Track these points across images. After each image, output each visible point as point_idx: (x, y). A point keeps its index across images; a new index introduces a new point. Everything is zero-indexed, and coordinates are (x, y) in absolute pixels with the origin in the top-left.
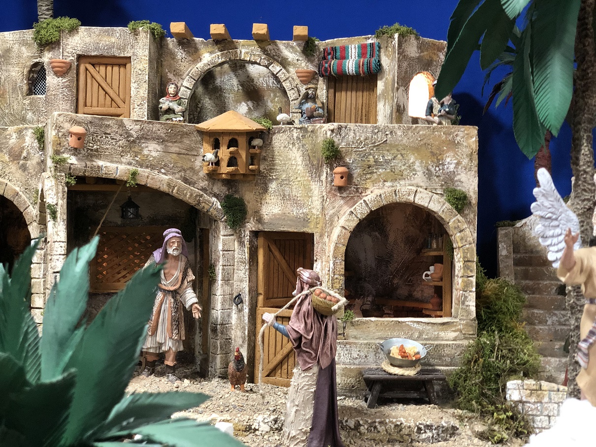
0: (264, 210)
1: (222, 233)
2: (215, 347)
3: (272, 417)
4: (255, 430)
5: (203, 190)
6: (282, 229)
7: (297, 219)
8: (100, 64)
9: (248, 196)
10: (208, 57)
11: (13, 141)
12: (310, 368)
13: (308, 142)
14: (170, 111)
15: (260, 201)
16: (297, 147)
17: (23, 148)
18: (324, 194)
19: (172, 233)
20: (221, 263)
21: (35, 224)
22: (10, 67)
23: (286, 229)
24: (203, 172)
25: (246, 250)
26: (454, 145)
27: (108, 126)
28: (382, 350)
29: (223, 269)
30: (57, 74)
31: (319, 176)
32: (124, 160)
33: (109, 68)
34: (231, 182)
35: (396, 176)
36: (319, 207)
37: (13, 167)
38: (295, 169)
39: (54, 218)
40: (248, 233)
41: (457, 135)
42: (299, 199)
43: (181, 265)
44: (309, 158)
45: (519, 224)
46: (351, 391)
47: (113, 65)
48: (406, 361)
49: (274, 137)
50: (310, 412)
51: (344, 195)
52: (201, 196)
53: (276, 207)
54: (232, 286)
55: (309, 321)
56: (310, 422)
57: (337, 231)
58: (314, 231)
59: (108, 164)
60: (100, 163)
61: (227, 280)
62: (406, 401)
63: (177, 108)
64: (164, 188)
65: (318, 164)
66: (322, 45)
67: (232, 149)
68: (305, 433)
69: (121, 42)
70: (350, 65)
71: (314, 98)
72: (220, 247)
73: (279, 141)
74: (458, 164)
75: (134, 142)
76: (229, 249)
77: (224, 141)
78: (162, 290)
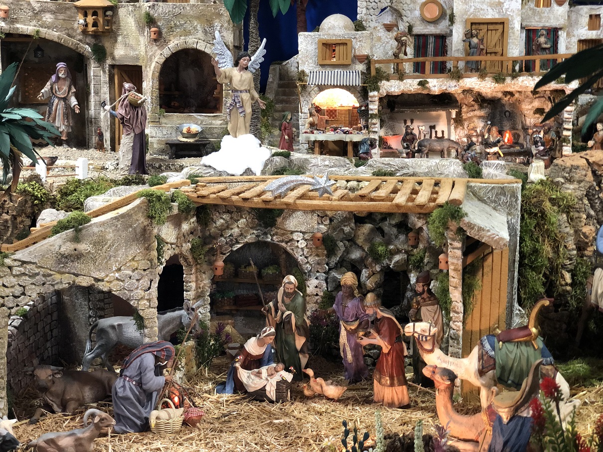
0: (116, 53)
1: (92, 66)
2: (92, 131)
3: (116, 162)
4: (107, 169)
5: (80, 41)
6: (125, 64)
9: (107, 45)
12: (129, 134)
13: (137, 13)
15: (113, 47)
16: (132, 16)
18: (146, 43)
19: (61, 65)
20: (93, 83)
23: (127, 63)
24: (79, 31)
25: (107, 76)
26: (219, 15)
27: (22, 5)
28: (178, 130)
29: (94, 87)
31: (144, 33)
32: (31, 24)
34: (96, 35)
35: (187, 33)
36: (144, 51)
38: (131, 29)
40: (107, 66)
41: (221, 10)
42: (133, 46)
43: (67, 83)
44: (138, 22)
45: (284, 63)
46: (162, 152)
48: (190, 134)
49: (119, 10)
50: (130, 156)
51: (158, 44)
52: (78, 44)
53: (122, 51)
54: (100, 96)
55: (127, 109)
56: (130, 161)
57: (153, 64)
58: (142, 64)
59: (23, 26)
60: (18, 26)
61: (97, 93)
62: (190, 156)
64: (56, 40)
65: (143, 26)
67: (94, 17)
68: (128, 166)
72: (92, 74)
73: (122, 12)
74: (222, 26)
75: (37, 13)
76: (98, 76)
77: (90, 12)
78: (57, 97)
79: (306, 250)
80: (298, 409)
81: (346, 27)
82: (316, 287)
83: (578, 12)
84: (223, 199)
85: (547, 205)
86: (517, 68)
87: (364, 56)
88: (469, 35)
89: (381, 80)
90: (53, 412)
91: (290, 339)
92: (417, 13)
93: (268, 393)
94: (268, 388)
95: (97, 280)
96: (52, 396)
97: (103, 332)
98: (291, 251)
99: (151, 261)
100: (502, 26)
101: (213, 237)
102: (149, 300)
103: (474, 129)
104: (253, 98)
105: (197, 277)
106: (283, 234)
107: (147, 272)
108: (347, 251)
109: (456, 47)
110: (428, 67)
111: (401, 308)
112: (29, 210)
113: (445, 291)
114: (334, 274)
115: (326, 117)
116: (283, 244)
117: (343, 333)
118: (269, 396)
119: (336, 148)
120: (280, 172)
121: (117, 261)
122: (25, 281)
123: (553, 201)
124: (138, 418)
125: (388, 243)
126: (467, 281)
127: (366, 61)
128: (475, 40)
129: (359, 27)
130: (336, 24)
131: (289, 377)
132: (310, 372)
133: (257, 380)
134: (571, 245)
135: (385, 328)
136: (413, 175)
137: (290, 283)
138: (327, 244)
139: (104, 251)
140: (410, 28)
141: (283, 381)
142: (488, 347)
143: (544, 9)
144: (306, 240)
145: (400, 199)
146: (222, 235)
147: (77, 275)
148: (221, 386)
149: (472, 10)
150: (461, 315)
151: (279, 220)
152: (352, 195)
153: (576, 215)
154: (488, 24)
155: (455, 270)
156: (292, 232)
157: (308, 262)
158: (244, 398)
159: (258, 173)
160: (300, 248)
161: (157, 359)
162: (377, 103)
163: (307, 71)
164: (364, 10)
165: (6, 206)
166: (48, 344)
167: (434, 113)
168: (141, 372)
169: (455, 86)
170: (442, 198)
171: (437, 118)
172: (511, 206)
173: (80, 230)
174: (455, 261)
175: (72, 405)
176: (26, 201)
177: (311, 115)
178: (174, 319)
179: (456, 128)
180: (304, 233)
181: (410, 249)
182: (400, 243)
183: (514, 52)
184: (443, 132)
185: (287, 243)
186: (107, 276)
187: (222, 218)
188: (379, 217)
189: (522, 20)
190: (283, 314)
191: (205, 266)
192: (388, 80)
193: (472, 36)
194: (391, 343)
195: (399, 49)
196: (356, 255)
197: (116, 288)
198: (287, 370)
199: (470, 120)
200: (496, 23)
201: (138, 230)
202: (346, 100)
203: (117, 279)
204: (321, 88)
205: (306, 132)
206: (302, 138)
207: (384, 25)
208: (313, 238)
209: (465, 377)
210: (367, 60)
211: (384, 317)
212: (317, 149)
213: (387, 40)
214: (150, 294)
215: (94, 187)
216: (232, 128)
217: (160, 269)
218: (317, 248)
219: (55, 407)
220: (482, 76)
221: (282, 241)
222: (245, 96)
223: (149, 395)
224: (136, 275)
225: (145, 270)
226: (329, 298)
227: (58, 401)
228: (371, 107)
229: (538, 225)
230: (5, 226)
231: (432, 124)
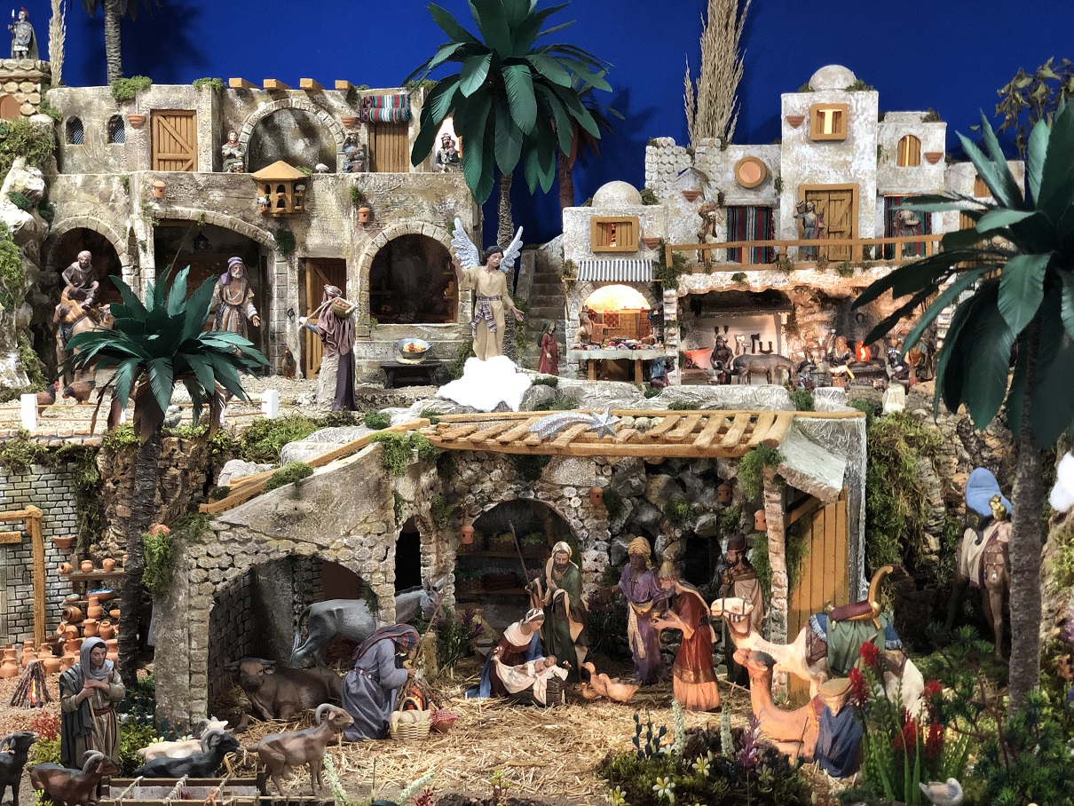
0: (309, 241)
1: (276, 260)
2: (274, 351)
3: (312, 394)
4: (300, 403)
5: (259, 225)
6: (322, 256)
7: (333, 248)
8: (170, 116)
9: (296, 230)
10: (264, 106)
11: (102, 186)
12: (333, 355)
14: (231, 156)
15: (305, 233)
16: (332, 191)
17: (111, 193)
18: (352, 228)
19: (235, 261)
20: (276, 284)
21: (124, 254)
22: (91, 118)
23: (325, 256)
24: (259, 212)
25: (296, 273)
26: (453, 188)
27: (182, 179)
28: (397, 347)
29: (278, 289)
30: (133, 125)
31: (349, 215)
32: (194, 205)
33: (178, 119)
34: (281, 218)
35: (408, 213)
36: (349, 238)
37: (103, 208)
38: (331, 208)
39: (145, 251)
42: (334, 232)
43: (243, 285)
44: (340, 199)
45: (542, 248)
46: (374, 378)
47: (181, 117)
48: (414, 354)
49: (314, 183)
50: (334, 386)
51: (368, 229)
52: (258, 231)
53: (318, 238)
54: (285, 302)
55: (331, 322)
56: (334, 392)
57: (362, 257)
58: (346, 257)
59: (183, 209)
60: (177, 208)
61: (282, 297)
62: (413, 384)
63: (238, 154)
64: (227, 225)
65: (347, 205)
66: (364, 93)
67: (280, 194)
68: (331, 400)
69: (187, 97)
70: (385, 114)
71: (355, 143)
72: (275, 271)
73: (318, 186)
74: (457, 203)
75: (202, 190)
76: (282, 273)
77: (274, 187)
78: (228, 305)
79: (581, 511)
80: (576, 713)
81: (629, 200)
82: (595, 560)
83: (959, 173)
84: (476, 443)
85: (902, 446)
86: (873, 253)
87: (656, 239)
88: (802, 209)
89: (680, 274)
90: (263, 719)
91: (562, 627)
92: (730, 176)
93: (536, 695)
94: (536, 688)
95: (321, 547)
96: (262, 698)
97: (318, 619)
98: (561, 512)
99: (387, 523)
100: (849, 194)
101: (459, 494)
102: (385, 573)
103: (814, 339)
104: (506, 307)
105: (438, 547)
106: (551, 490)
107: (382, 537)
108: (636, 512)
109: (785, 224)
110: (746, 255)
111: (710, 587)
112: (205, 462)
113: (764, 559)
114: (619, 542)
115: (604, 326)
116: (551, 503)
117: (633, 618)
118: (537, 697)
119: (619, 369)
120: (544, 406)
121: (346, 523)
122: (235, 548)
123: (910, 441)
124: (376, 721)
125: (691, 500)
126: (792, 544)
127: (659, 247)
128: (811, 216)
129: (649, 199)
130: (616, 196)
131: (563, 674)
132: (591, 667)
133: (521, 677)
134: (937, 498)
135: (686, 607)
136: (723, 408)
137: (562, 551)
138: (608, 502)
139: (329, 510)
140: (721, 197)
141: (557, 678)
142: (817, 627)
143: (910, 168)
144: (580, 497)
145: (703, 440)
146: (470, 492)
147: (297, 541)
148: (474, 690)
149: (807, 173)
150: (786, 590)
151: (545, 470)
152: (641, 435)
153: (944, 459)
154: (829, 192)
155: (775, 530)
156: (562, 487)
157: (584, 527)
158: (504, 703)
159: (516, 409)
160: (573, 507)
161: (398, 646)
162: (675, 305)
163: (576, 261)
164: (655, 176)
165: (175, 457)
166: (240, 641)
167: (757, 318)
168: (378, 662)
169: (784, 281)
170: (756, 439)
171: (762, 325)
172: (851, 449)
173: (301, 484)
174: (774, 518)
175: (287, 710)
176: (201, 450)
177: (582, 323)
178: (409, 602)
179: (788, 338)
180: (577, 487)
181: (721, 507)
182: (707, 498)
183: (868, 230)
184: (770, 343)
185: (555, 501)
186: (333, 542)
187: (469, 468)
188: (679, 464)
189: (879, 184)
190: (553, 593)
191: (448, 533)
192: (690, 273)
193: (807, 210)
194: (694, 625)
195: (706, 228)
196: (648, 516)
197: (344, 558)
198: (560, 665)
199: (808, 327)
200: (841, 191)
201: (372, 484)
202: (632, 301)
203: (346, 546)
204: (596, 285)
205: (575, 348)
206: (570, 355)
207: (684, 192)
208: (590, 494)
209: (791, 669)
210: (660, 245)
211: (684, 592)
212: (591, 372)
213: (688, 214)
214: (386, 565)
215: (292, 429)
216: (479, 348)
217: (397, 533)
218: (595, 507)
219: (266, 713)
220: (821, 267)
221: (549, 499)
222: (497, 305)
223: (387, 691)
224: (368, 541)
225: (379, 535)
226: (613, 574)
227: (269, 705)
228: (666, 310)
229: (890, 472)
230: (172, 484)
231: (755, 333)
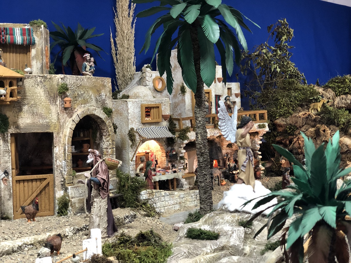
0: (20, 121)
6: (33, 131)
7: (42, 125)
9: (9, 114)
12: (106, 197)
13: (47, 84)
15: (17, 116)
16: (40, 87)
18: (59, 111)
23: (35, 131)
25: (9, 144)
26: (104, 86)
31: (55, 102)
35: (86, 102)
36: (56, 118)
38: (40, 98)
40: (9, 135)
41: (105, 82)
42: (43, 114)
44: (48, 92)
49: (25, 81)
50: (106, 218)
53: (28, 119)
57: (68, 131)
58: (53, 131)
65: (54, 96)
67: (11, 88)
68: (106, 228)
70: (19, 39)
74: (106, 95)
77: (7, 83)
87: (168, 115)
127: (169, 119)
192: (190, 132)
228: (182, 151)
